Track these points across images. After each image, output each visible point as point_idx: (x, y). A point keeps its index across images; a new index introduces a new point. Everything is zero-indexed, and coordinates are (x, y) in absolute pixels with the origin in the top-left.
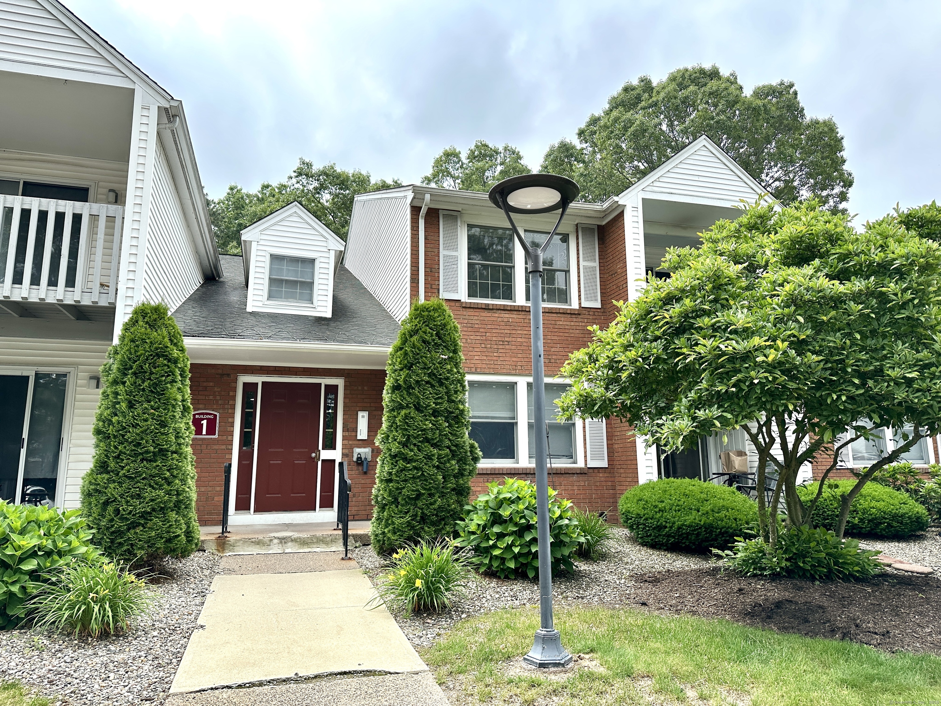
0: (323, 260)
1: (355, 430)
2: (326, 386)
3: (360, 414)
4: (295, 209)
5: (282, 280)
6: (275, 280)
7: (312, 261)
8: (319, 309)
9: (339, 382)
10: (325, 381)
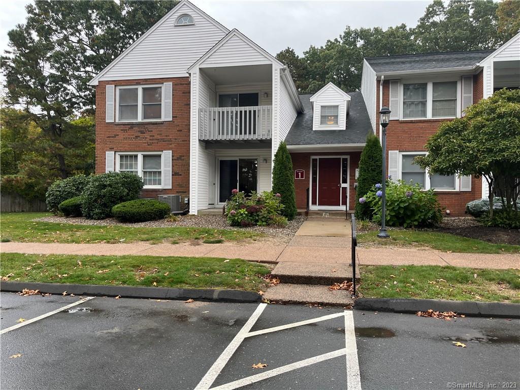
0: (341, 105)
1: (355, 176)
2: (343, 159)
3: (356, 170)
4: (330, 85)
5: (326, 116)
6: (323, 116)
7: (337, 106)
8: (341, 126)
9: (348, 157)
10: (342, 157)
